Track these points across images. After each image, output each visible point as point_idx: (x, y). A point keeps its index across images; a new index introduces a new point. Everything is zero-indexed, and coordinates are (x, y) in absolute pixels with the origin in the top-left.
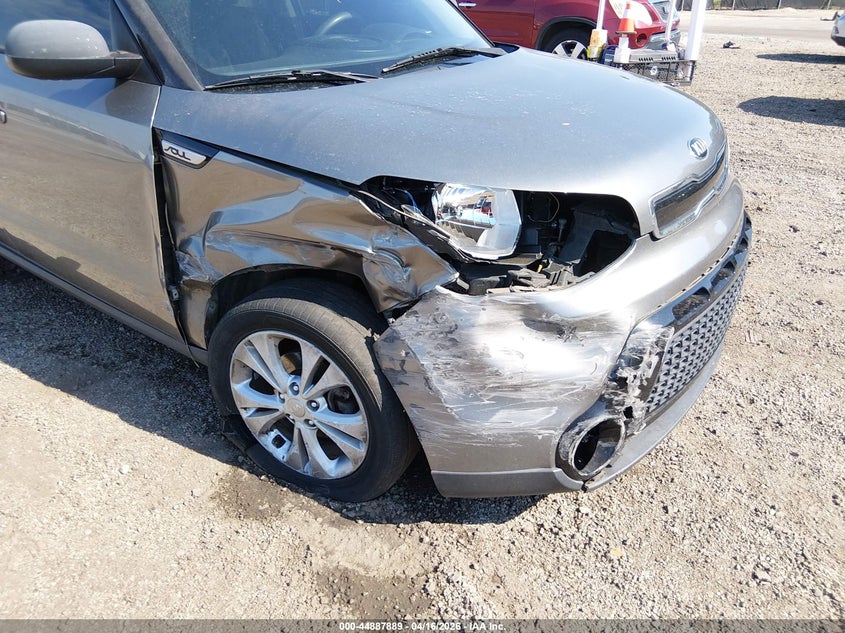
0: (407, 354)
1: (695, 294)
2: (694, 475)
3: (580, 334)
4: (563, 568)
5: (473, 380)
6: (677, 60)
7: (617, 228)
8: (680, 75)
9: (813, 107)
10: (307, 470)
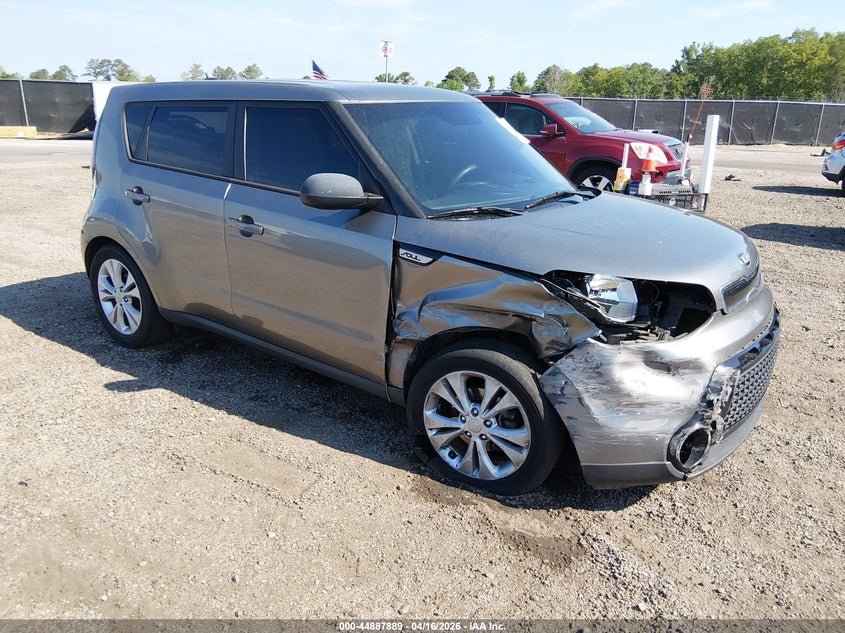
0: (566, 383)
1: (750, 352)
2: (752, 485)
3: (681, 371)
4: (671, 536)
5: (613, 400)
6: (692, 193)
7: (700, 307)
8: (695, 205)
9: (812, 233)
10: (476, 475)
